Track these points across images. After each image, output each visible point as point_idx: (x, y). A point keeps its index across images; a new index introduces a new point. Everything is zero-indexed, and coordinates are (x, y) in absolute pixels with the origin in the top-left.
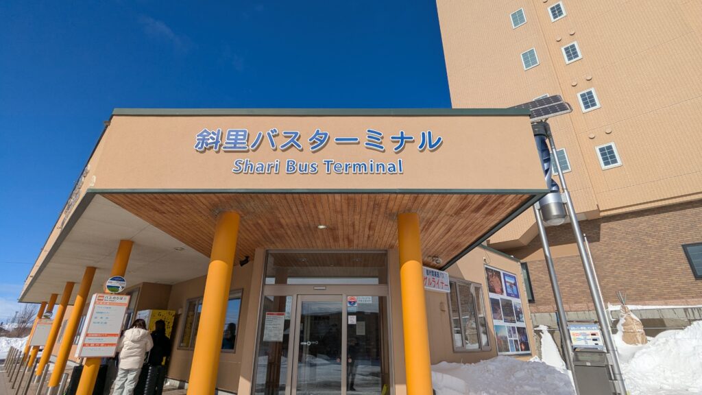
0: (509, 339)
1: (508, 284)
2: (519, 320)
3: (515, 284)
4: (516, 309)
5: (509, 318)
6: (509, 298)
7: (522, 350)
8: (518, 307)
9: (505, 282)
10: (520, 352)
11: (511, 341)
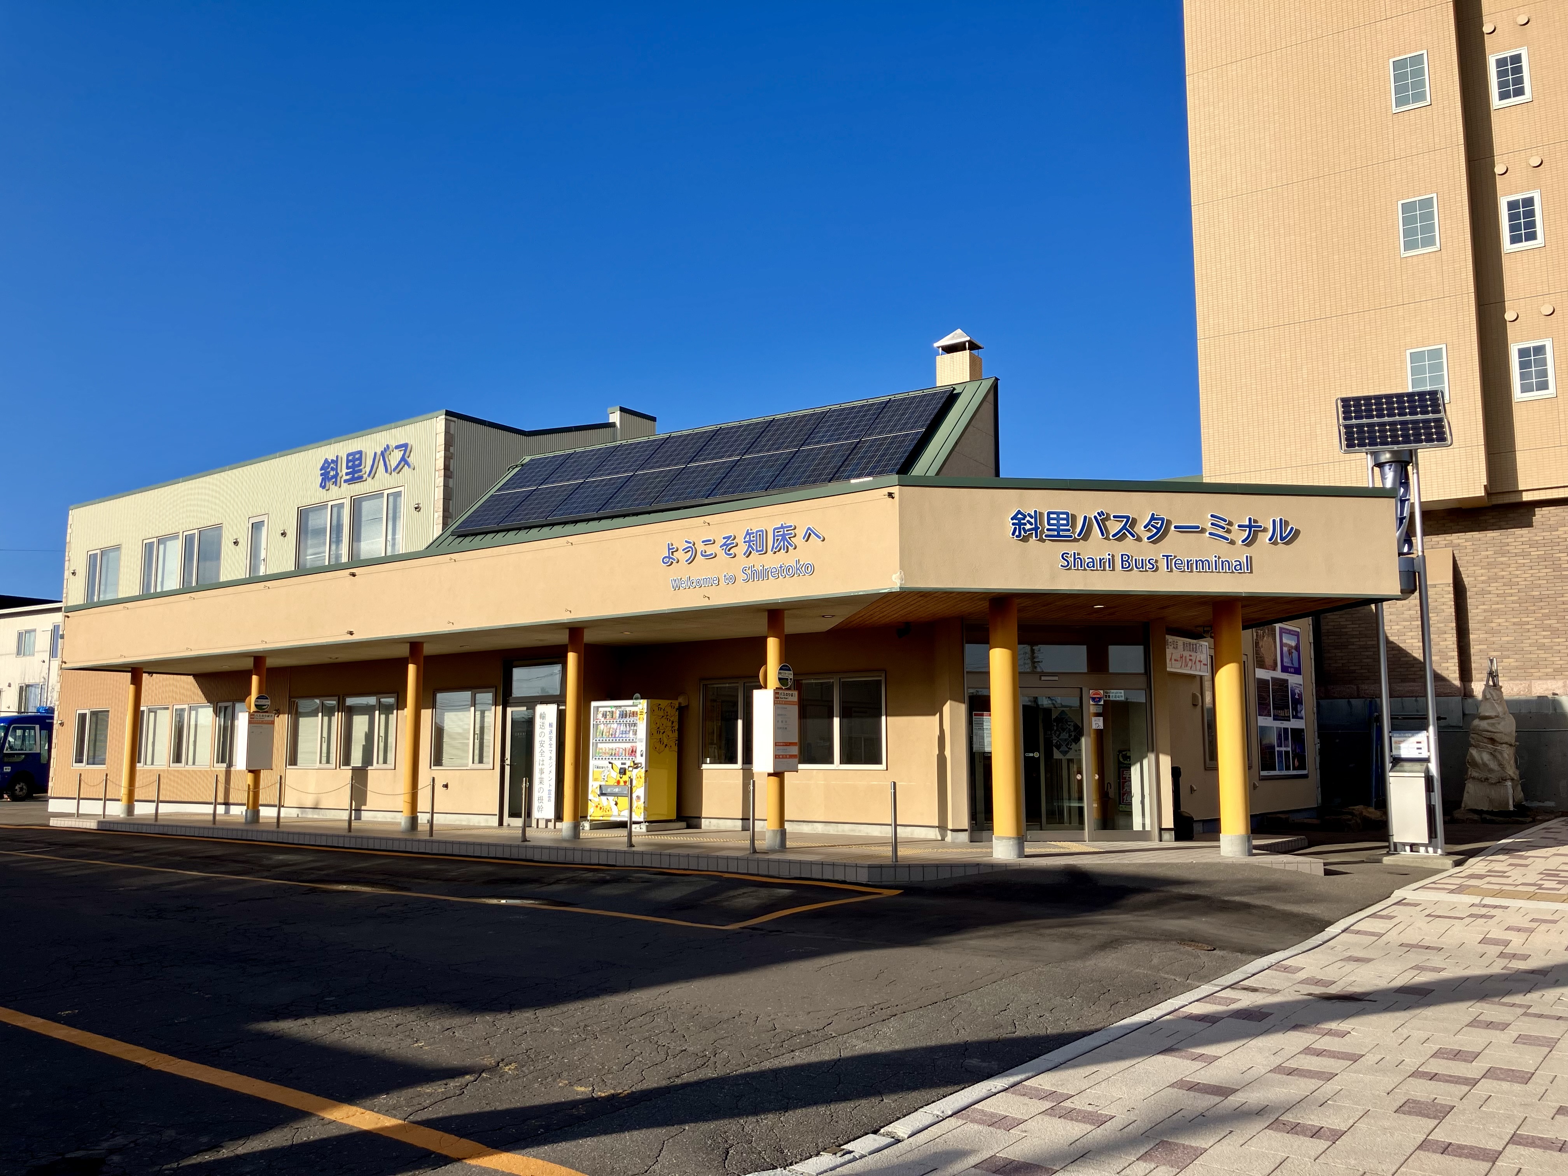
0: (1277, 749)
1: (1285, 649)
2: (1296, 717)
3: (1297, 648)
4: (1293, 694)
5: (1281, 713)
6: (1284, 676)
7: (1294, 769)
8: (1297, 691)
9: (1282, 645)
10: (1292, 772)
11: (1280, 753)
